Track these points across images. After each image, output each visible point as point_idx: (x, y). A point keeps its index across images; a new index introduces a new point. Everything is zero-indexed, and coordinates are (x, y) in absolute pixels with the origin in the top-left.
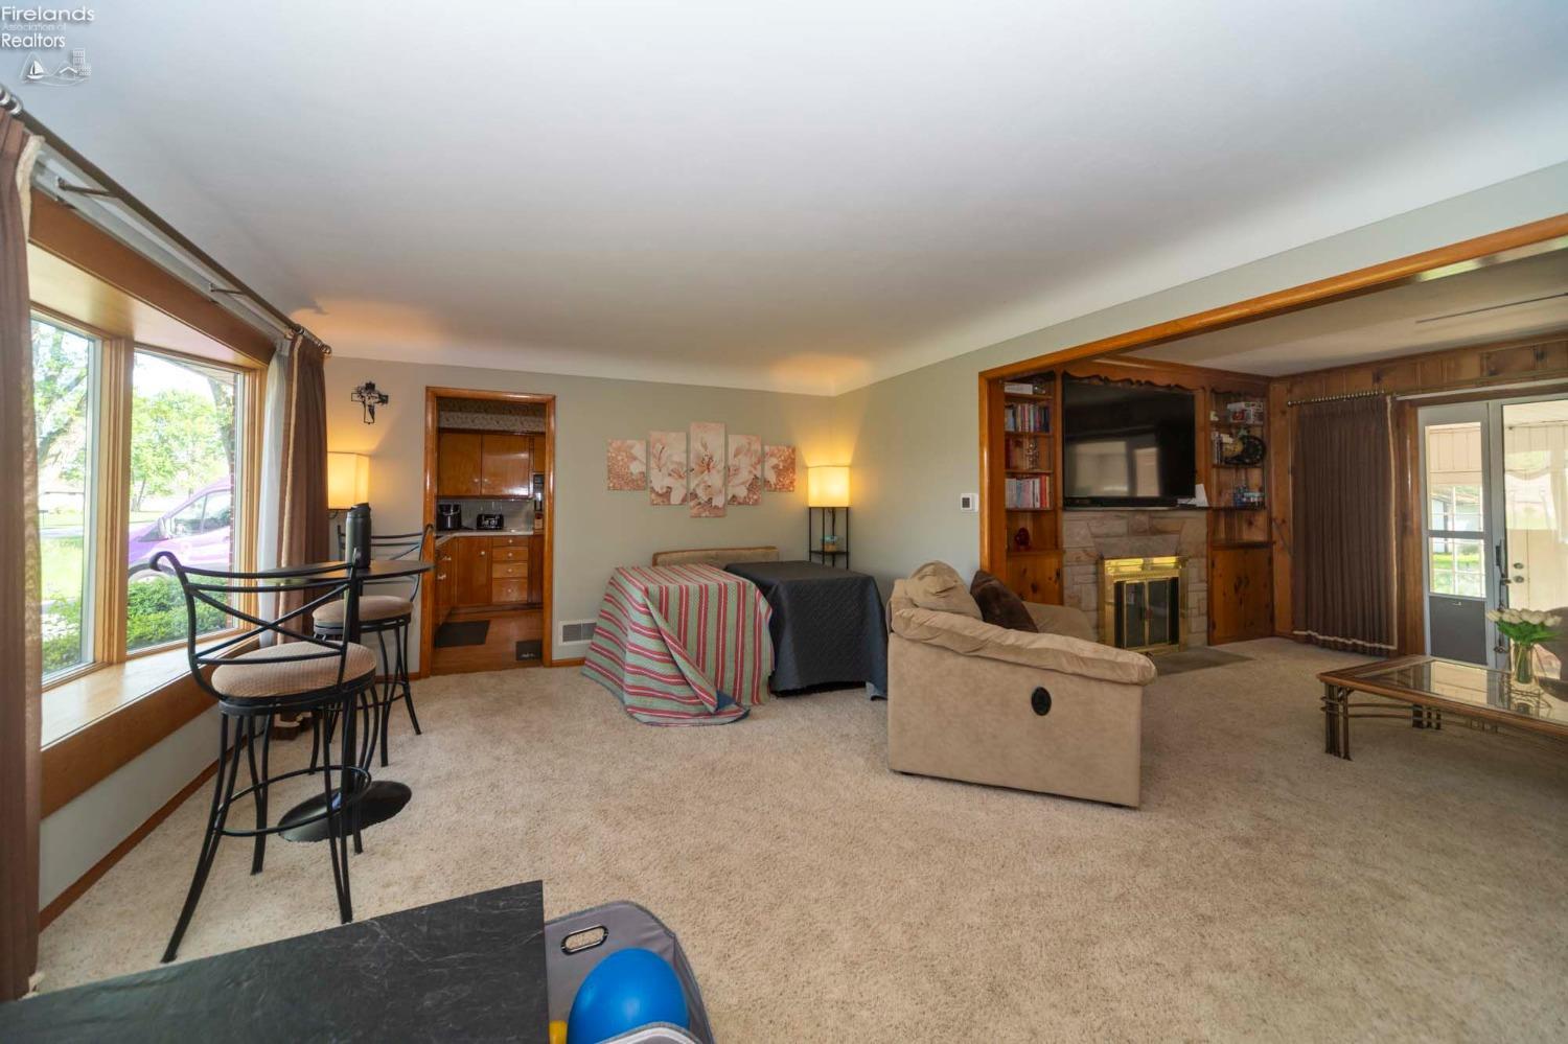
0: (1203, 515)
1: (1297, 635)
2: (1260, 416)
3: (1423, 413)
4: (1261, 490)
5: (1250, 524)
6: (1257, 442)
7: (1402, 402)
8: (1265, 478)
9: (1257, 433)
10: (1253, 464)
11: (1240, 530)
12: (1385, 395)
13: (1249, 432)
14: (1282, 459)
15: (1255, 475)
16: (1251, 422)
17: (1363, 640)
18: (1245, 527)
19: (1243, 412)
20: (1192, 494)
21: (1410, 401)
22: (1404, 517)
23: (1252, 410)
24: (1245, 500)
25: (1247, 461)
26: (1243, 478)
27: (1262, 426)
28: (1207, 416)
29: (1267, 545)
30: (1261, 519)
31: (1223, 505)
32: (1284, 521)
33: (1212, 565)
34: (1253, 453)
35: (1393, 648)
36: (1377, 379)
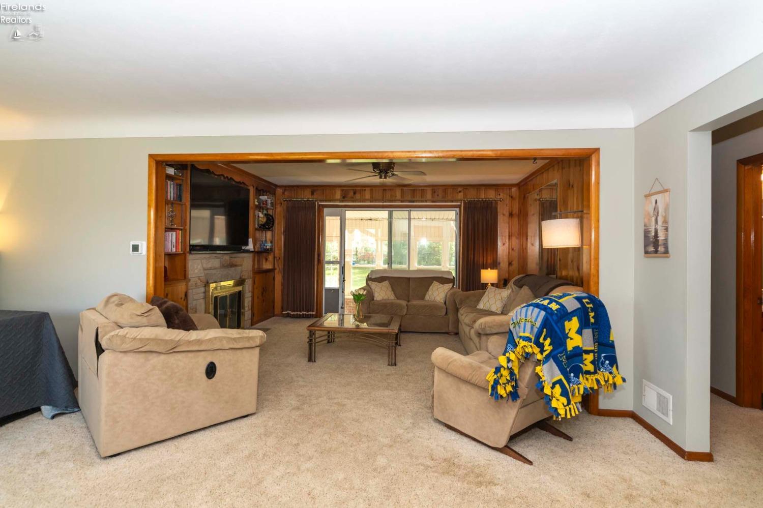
0: (251, 255)
1: (284, 314)
2: (272, 203)
3: (326, 210)
4: (271, 242)
5: (266, 260)
6: (271, 218)
7: (320, 205)
8: (273, 236)
9: (270, 212)
10: (269, 229)
11: (262, 264)
12: (316, 201)
13: (267, 212)
14: (280, 225)
15: (269, 234)
16: (269, 207)
17: (306, 311)
18: (264, 261)
19: (266, 201)
20: (247, 244)
21: (322, 205)
22: (319, 255)
23: (269, 201)
24: (265, 247)
25: (267, 227)
26: (264, 236)
27: (273, 210)
28: (254, 202)
29: (273, 270)
30: (271, 258)
31: (256, 250)
32: (280, 258)
33: (254, 283)
34: (268, 225)
35: (314, 313)
36: (313, 194)
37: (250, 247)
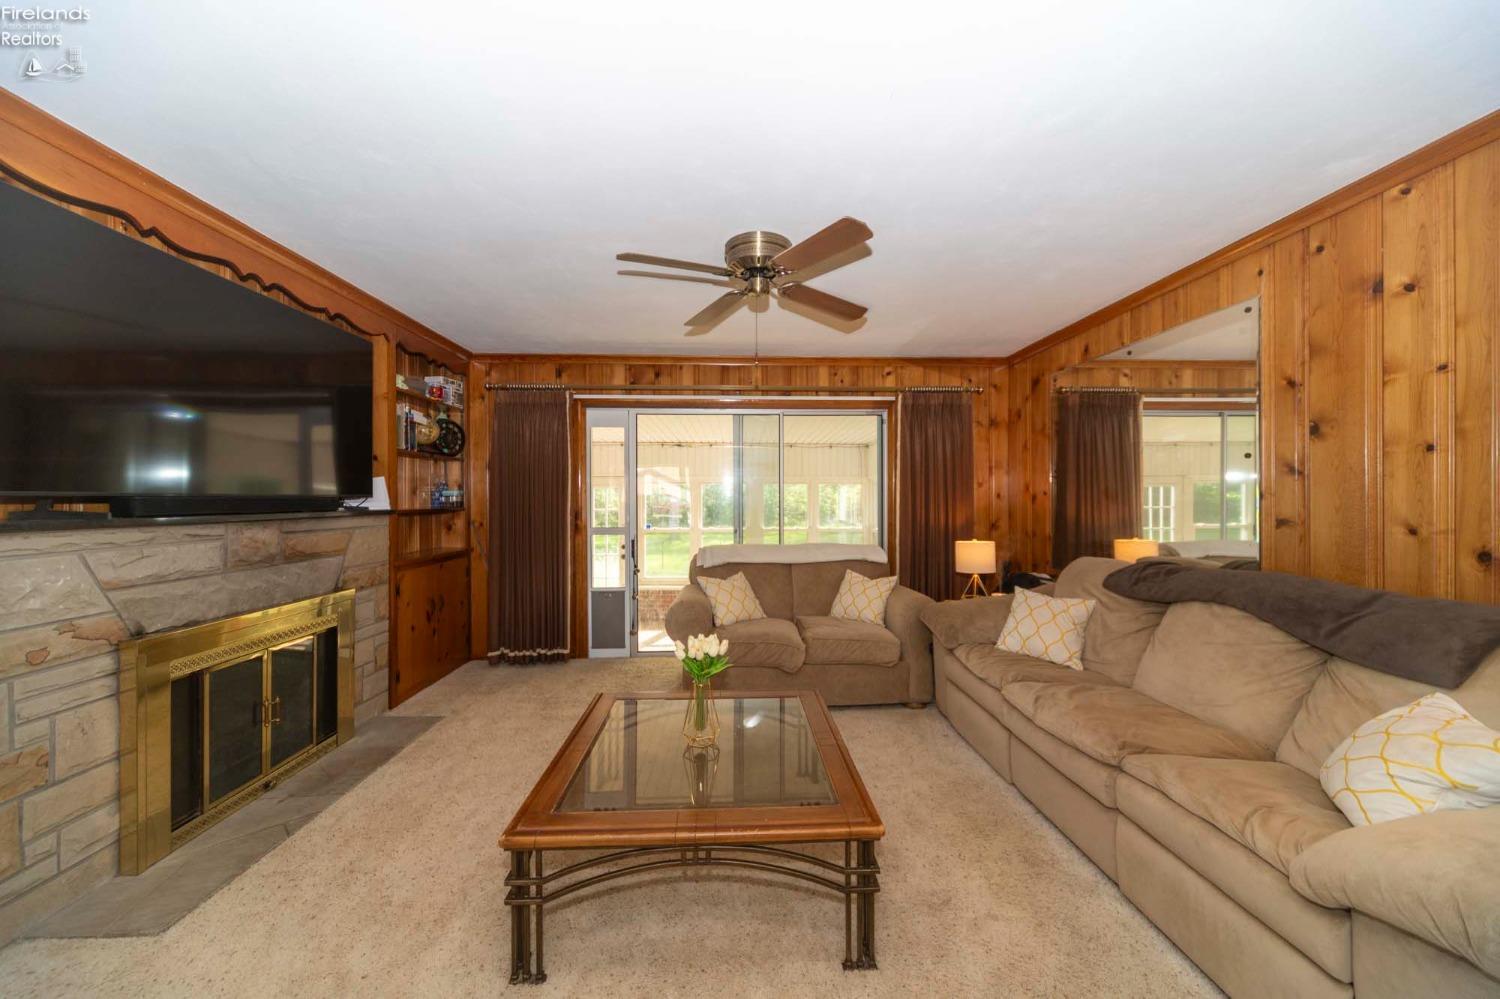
0: (385, 521)
1: (492, 657)
2: (460, 398)
3: (591, 413)
4: (460, 487)
5: (449, 528)
6: (456, 430)
7: (576, 400)
8: (464, 472)
9: (457, 418)
10: (452, 456)
11: (439, 539)
12: (565, 389)
13: (448, 416)
14: (479, 451)
15: (455, 468)
16: (450, 403)
17: (546, 647)
18: (444, 531)
19: (441, 389)
20: (368, 492)
21: (580, 400)
22: (577, 515)
23: (451, 389)
24: (443, 499)
25: (446, 451)
26: (443, 472)
27: (462, 411)
28: (392, 380)
29: (466, 553)
30: (459, 523)
31: (417, 506)
32: (481, 524)
33: (396, 592)
34: (449, 445)
35: (566, 652)
36: (559, 374)
37: (380, 500)
